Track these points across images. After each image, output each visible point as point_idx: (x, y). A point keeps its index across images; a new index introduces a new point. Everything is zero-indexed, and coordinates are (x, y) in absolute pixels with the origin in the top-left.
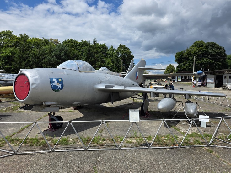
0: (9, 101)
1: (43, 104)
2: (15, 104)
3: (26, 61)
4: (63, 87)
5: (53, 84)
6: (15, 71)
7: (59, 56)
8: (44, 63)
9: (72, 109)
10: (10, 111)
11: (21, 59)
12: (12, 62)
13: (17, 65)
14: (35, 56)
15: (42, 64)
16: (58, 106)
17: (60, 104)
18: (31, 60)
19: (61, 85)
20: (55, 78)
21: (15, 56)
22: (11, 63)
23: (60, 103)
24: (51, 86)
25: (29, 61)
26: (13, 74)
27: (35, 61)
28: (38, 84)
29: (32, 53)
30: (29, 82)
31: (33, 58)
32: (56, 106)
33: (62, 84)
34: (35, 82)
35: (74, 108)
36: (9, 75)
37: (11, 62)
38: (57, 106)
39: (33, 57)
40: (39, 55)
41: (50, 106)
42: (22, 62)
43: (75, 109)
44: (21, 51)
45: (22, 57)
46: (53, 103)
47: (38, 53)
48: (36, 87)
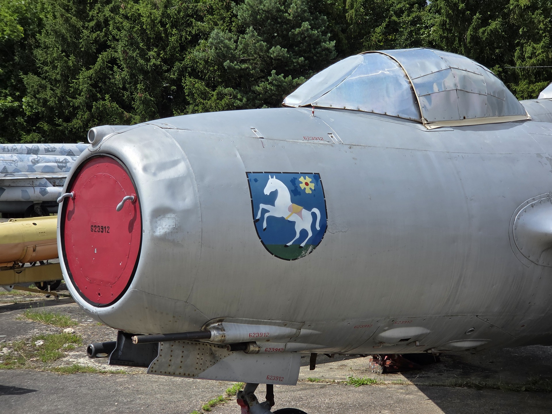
0: (16, 307)
1: (214, 333)
2: (48, 321)
3: (97, 66)
4: (324, 227)
5: (264, 211)
6: (40, 130)
7: (274, 19)
8: (195, 73)
9: (367, 370)
10: (28, 362)
11: (72, 57)
12: (26, 73)
13: (49, 93)
14: (143, 31)
15: (179, 80)
16: (295, 351)
17: (305, 339)
18: (119, 55)
19: (314, 215)
20: (278, 175)
21: (41, 38)
22: (21, 81)
23: (303, 331)
24: (256, 221)
25: (113, 61)
26: (30, 146)
27: (141, 61)
28: (187, 213)
29: (126, 17)
30: (136, 202)
31: (132, 43)
32: (280, 345)
33: (316, 210)
34: (168, 202)
35: (383, 365)
36: (14, 150)
37: (22, 76)
38: (292, 345)
39: (131, 38)
40: (163, 25)
41: (252, 348)
42: (74, 72)
43: (386, 371)
44: (68, 11)
45: (76, 45)
46: (264, 330)
47: (158, 13)
48: (176, 229)
